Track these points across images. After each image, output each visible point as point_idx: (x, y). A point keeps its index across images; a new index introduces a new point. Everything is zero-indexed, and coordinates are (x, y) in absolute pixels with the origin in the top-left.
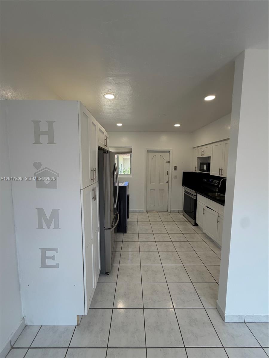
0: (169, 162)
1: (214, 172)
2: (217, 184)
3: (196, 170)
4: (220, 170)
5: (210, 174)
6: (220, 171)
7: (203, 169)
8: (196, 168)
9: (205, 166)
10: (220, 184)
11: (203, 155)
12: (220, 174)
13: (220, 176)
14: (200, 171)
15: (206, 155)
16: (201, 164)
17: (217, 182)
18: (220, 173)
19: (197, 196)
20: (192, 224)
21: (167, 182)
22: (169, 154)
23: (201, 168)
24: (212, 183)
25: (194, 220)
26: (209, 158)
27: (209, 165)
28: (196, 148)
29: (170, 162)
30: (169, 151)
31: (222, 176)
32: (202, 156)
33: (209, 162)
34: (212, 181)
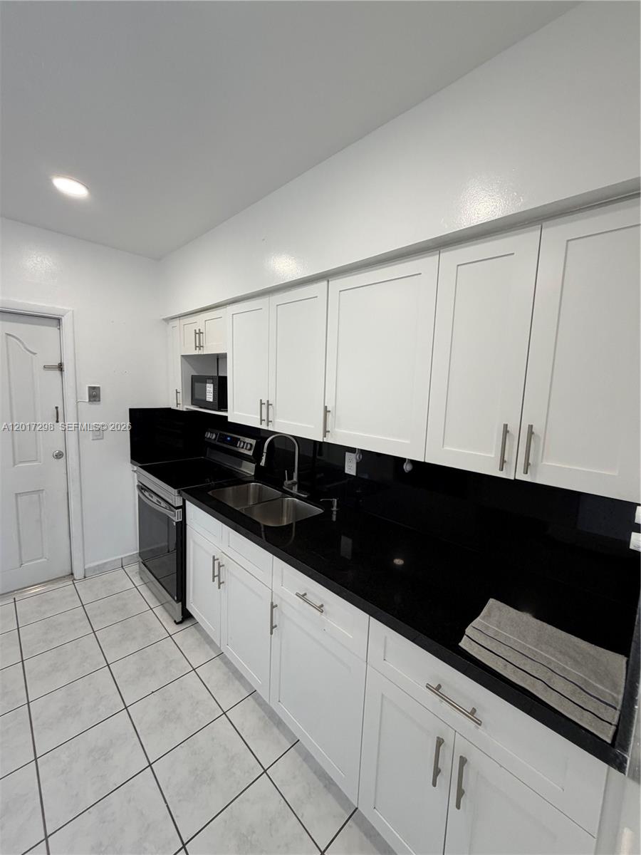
0: (60, 367)
1: (240, 411)
2: (250, 450)
3: (180, 402)
4: (262, 404)
5: (227, 417)
6: (264, 407)
7: (204, 398)
8: (180, 396)
9: (210, 388)
10: (265, 454)
11: (200, 347)
12: (261, 420)
13: (264, 427)
14: (192, 404)
15: (211, 348)
16: (195, 380)
17: (251, 445)
18: (264, 417)
19: (183, 507)
20: (173, 618)
21: (59, 456)
22: (56, 329)
23: (197, 396)
24: (235, 449)
25: (177, 601)
26: (220, 359)
27: (221, 384)
28: (176, 322)
29: (65, 368)
30: (59, 320)
31: (271, 428)
32: (197, 352)
33: (221, 374)
34: (234, 442)
